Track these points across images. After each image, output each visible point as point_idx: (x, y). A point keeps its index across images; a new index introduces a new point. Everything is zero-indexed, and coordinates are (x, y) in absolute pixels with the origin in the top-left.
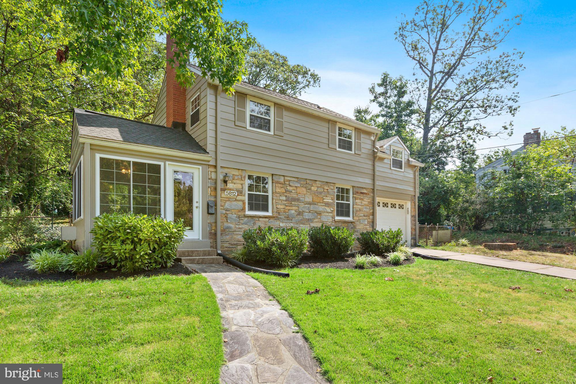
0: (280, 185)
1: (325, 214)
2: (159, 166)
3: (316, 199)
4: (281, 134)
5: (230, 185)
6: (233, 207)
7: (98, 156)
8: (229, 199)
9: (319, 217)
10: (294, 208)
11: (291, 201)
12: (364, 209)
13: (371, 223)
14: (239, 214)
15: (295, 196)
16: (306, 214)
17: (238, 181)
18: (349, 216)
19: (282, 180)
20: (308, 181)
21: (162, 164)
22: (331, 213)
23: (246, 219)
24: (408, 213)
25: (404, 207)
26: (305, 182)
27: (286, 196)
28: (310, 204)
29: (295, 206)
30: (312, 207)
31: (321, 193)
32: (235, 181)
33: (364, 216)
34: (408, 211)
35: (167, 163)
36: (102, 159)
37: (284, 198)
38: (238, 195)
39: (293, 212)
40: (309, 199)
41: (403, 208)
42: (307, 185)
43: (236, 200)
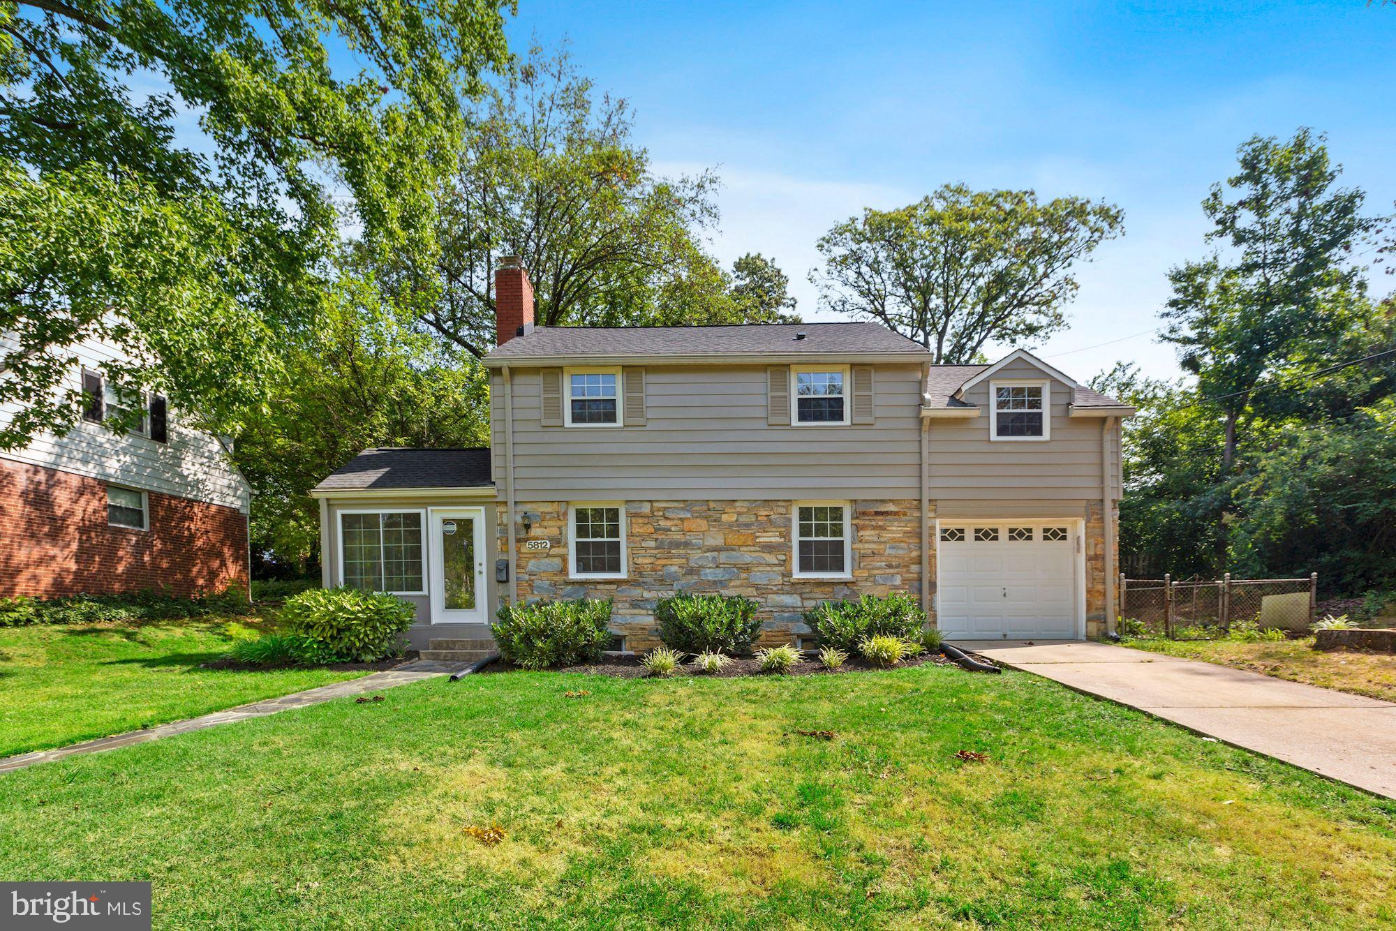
0: (641, 520)
1: (761, 569)
2: (418, 515)
3: (733, 539)
4: (641, 421)
5: (536, 531)
6: (543, 568)
7: (339, 513)
8: (535, 555)
9: (744, 575)
10: (675, 561)
11: (668, 548)
12: (888, 551)
13: (916, 584)
14: (555, 578)
15: (678, 537)
16: (708, 571)
17: (551, 523)
18: (841, 569)
19: (646, 509)
20: (712, 505)
21: (422, 511)
22: (780, 565)
23: (569, 587)
24: (1078, 551)
25: (1069, 534)
26: (705, 508)
27: (656, 540)
28: (718, 549)
29: (679, 556)
30: (723, 557)
31: (747, 525)
32: (545, 523)
33: (890, 566)
34: (1078, 544)
35: (430, 508)
36: (344, 516)
37: (653, 544)
38: (552, 547)
39: (674, 569)
40: (716, 539)
41: (1064, 538)
42: (711, 513)
43: (548, 555)
